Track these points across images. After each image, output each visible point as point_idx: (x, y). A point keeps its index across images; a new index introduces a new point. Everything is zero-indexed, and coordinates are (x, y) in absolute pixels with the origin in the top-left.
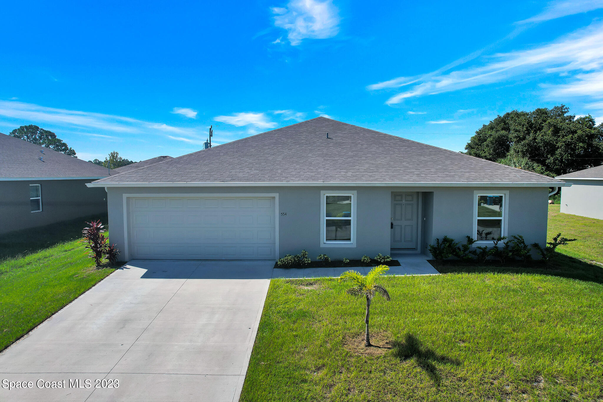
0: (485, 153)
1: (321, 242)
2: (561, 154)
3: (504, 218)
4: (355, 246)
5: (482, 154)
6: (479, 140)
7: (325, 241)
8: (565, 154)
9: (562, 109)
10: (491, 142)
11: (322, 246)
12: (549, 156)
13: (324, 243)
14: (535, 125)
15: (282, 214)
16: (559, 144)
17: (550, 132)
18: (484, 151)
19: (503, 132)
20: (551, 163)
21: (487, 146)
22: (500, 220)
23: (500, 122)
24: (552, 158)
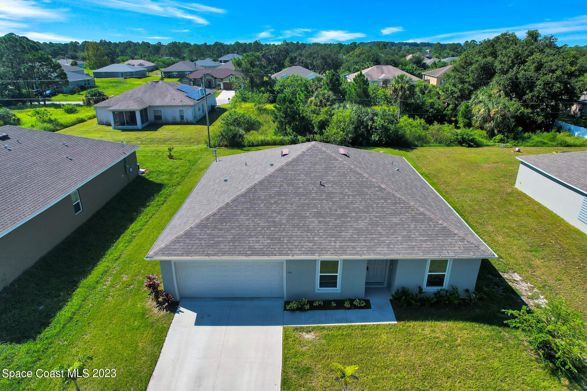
0: (469, 78)
1: (316, 289)
2: (539, 92)
3: (447, 273)
4: (339, 291)
5: (466, 79)
6: (466, 62)
7: (319, 288)
8: (543, 92)
9: (550, 39)
10: (476, 68)
11: (317, 291)
12: (528, 92)
13: (318, 290)
14: (521, 57)
15: (289, 273)
16: (538, 82)
17: (532, 67)
18: (468, 75)
19: (490, 59)
20: (529, 99)
21: (472, 72)
22: (444, 275)
23: (488, 47)
24: (530, 94)
